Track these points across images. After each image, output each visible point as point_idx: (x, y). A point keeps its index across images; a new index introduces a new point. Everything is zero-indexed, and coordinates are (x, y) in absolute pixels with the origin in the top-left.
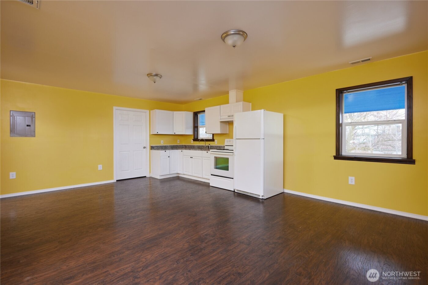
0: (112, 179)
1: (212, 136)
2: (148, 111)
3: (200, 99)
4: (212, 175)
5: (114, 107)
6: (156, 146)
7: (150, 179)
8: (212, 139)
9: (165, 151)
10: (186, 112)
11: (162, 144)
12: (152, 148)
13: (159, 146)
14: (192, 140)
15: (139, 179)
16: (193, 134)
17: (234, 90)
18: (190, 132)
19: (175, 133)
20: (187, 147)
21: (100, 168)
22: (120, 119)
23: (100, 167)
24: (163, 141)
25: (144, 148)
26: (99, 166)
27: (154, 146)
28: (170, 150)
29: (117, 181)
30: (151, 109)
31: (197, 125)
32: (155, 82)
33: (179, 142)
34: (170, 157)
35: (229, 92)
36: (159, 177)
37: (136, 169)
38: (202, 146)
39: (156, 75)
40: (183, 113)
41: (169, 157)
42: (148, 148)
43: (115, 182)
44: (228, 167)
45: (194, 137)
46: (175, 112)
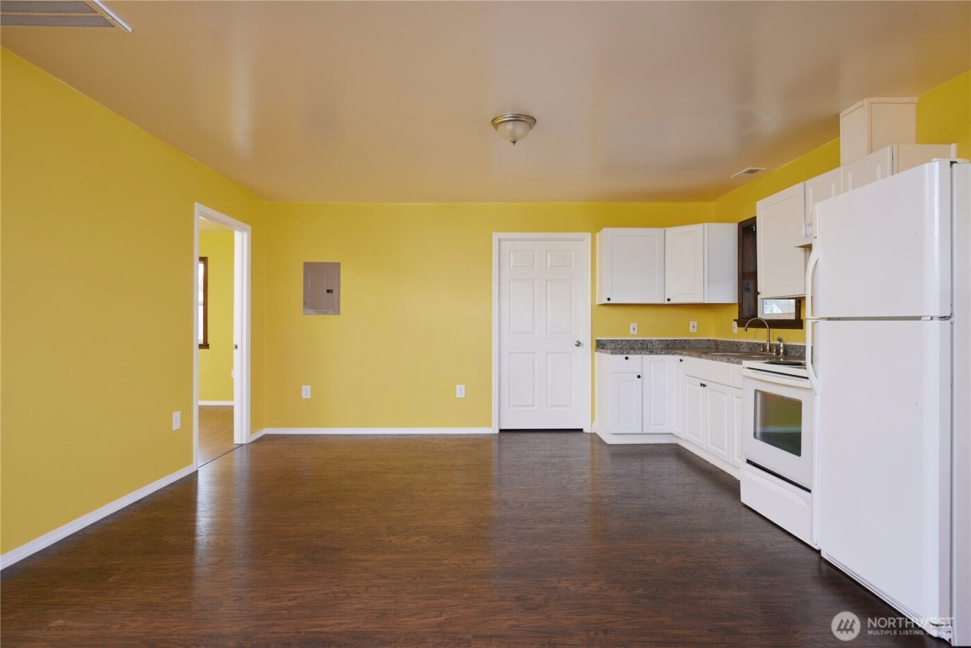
0: (490, 425)
1: (793, 310)
2: (589, 235)
3: (752, 172)
4: (749, 462)
5: (494, 234)
6: (612, 341)
7: (592, 441)
8: (793, 317)
9: (627, 358)
10: (706, 224)
11: (633, 335)
12: (600, 345)
13: (622, 341)
14: (736, 323)
15: (563, 436)
16: (736, 302)
17: (860, 103)
18: (727, 293)
19: (669, 300)
20: (721, 347)
21: (461, 394)
22: (512, 265)
23: (460, 391)
24: (636, 325)
25: (579, 344)
26: (458, 387)
27: (607, 340)
28: (645, 356)
29: (501, 431)
30: (596, 228)
31: (752, 270)
32: (514, 142)
33: (695, 330)
34: (644, 376)
35: (841, 115)
36: (610, 440)
37: (551, 406)
38: (759, 345)
39: (517, 118)
40: (696, 232)
41: (639, 377)
42: (588, 343)
43: (495, 434)
44: (797, 437)
45: (740, 312)
46: (671, 231)
